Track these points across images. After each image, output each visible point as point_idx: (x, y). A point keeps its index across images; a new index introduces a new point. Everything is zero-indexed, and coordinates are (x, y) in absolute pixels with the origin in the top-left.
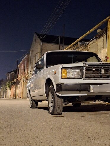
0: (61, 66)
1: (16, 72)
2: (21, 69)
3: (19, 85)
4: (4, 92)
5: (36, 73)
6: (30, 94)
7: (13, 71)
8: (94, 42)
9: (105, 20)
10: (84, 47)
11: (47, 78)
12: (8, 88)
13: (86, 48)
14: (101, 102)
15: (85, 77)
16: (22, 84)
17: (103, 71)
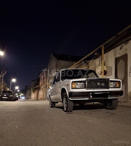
0: (71, 81)
1: (38, 80)
2: (42, 79)
3: (40, 90)
4: (29, 95)
5: (54, 83)
6: (50, 98)
7: (36, 80)
8: (93, 61)
9: (100, 47)
10: (86, 64)
11: (62, 88)
12: (32, 92)
13: (88, 65)
14: (97, 103)
15: (87, 88)
16: (42, 90)
17: (99, 84)
